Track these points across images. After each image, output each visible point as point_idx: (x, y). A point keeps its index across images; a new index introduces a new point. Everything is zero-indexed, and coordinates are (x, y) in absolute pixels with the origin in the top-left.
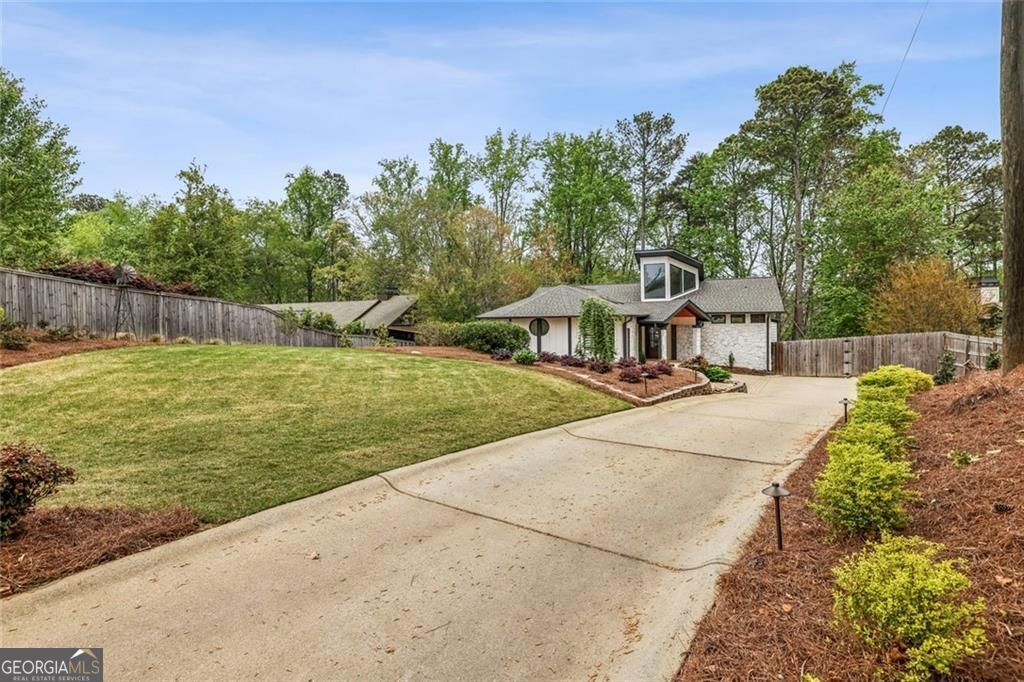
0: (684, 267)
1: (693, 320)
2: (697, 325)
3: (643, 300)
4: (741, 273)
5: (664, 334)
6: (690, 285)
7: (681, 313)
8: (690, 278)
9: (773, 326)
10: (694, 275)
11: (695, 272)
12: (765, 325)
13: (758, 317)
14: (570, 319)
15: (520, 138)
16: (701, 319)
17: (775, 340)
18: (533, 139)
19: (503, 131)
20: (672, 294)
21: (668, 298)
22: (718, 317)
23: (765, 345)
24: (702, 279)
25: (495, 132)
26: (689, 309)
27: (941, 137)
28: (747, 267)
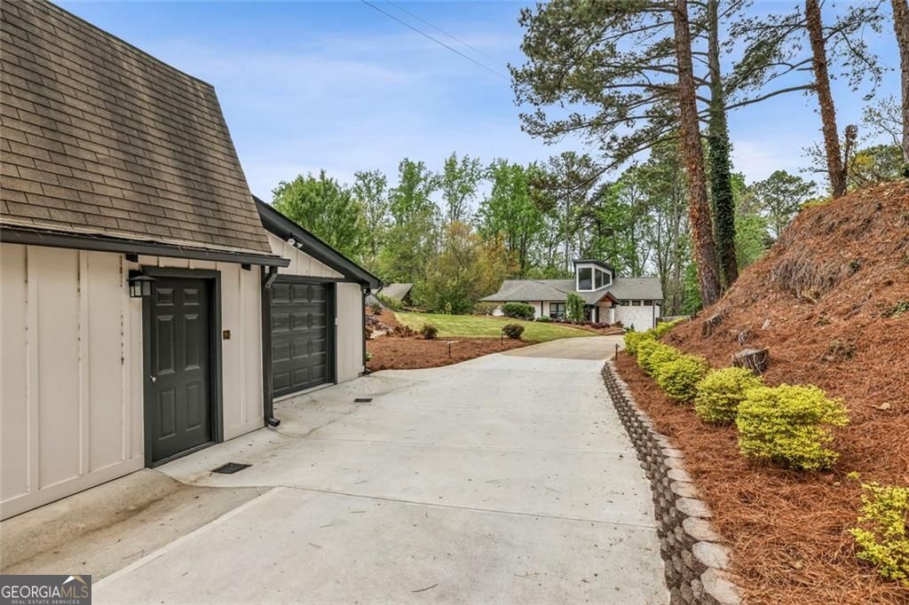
0: (603, 270)
1: (610, 304)
2: (613, 307)
3: (578, 290)
4: (638, 272)
5: (594, 311)
6: (607, 282)
7: (603, 300)
8: (607, 276)
9: (657, 308)
10: (609, 275)
11: (610, 273)
12: (652, 307)
13: (648, 302)
14: (542, 302)
15: (471, 161)
16: (614, 303)
17: (658, 316)
18: (481, 162)
19: (457, 154)
20: (596, 287)
21: (594, 290)
22: (625, 302)
23: (652, 318)
24: (613, 277)
25: (451, 155)
26: (608, 297)
27: (772, 177)
28: (641, 267)
